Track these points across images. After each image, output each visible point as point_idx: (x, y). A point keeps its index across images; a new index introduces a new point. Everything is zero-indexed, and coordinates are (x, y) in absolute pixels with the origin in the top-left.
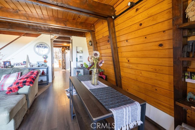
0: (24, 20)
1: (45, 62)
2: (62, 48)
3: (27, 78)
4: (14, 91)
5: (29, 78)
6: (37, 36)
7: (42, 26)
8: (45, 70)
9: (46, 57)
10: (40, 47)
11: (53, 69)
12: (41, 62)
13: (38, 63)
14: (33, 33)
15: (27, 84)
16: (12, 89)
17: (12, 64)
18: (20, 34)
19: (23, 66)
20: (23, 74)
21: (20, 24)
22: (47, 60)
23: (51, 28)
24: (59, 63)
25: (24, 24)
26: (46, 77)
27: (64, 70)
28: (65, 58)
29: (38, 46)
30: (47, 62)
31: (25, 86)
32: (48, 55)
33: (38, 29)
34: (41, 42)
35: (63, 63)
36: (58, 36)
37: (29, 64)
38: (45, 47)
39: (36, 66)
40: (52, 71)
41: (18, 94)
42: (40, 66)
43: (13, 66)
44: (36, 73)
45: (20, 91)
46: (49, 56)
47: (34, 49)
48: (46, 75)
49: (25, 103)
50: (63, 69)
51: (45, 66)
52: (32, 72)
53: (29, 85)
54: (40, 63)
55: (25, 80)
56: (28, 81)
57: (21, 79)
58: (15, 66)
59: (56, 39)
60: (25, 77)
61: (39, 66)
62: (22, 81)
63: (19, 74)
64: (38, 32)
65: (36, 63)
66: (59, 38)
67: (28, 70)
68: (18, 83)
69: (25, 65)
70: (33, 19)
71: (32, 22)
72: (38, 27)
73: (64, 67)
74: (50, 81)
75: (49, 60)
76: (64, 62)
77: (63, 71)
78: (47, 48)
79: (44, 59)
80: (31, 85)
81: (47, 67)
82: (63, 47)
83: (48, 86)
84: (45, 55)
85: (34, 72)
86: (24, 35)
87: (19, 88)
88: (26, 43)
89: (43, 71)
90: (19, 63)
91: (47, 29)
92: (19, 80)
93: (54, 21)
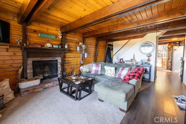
0: (136, 26)
1: (149, 60)
2: (169, 45)
3: (136, 73)
4: (127, 81)
5: (137, 73)
6: (142, 36)
7: (148, 26)
8: (148, 68)
9: (149, 56)
10: (145, 46)
11: (156, 68)
12: (145, 60)
13: (142, 61)
14: (140, 35)
15: (135, 77)
16: (126, 79)
17: (124, 61)
18: (129, 38)
19: (131, 63)
20: (132, 69)
21: (131, 30)
22: (151, 58)
23: (159, 24)
24: (162, 62)
25: (134, 30)
26: (148, 75)
27: (170, 71)
28: (172, 56)
29: (143, 46)
30: (150, 60)
31: (133, 79)
32: (151, 54)
33: (145, 30)
34: (147, 41)
35: (168, 62)
36: (165, 31)
37: (135, 61)
38: (150, 46)
39: (140, 64)
40: (155, 71)
41: (129, 84)
42: (144, 64)
43: (124, 62)
44: (142, 70)
45: (130, 82)
46: (154, 54)
47: (140, 49)
48: (148, 73)
49: (133, 93)
50: (167, 69)
51: (148, 64)
52: (139, 69)
53: (137, 79)
54: (143, 61)
55: (134, 74)
56: (137, 76)
57: (131, 73)
58: (126, 63)
59: (163, 35)
60: (134, 72)
61: (142, 64)
62: (132, 74)
63: (129, 68)
64: (144, 33)
65: (140, 61)
66: (167, 33)
67: (135, 66)
68: (129, 75)
69: (132, 62)
70: (143, 22)
71: (142, 25)
72: (145, 28)
73: (170, 68)
74: (152, 80)
75: (153, 58)
76: (170, 61)
77: (168, 72)
78: (152, 46)
79: (148, 58)
80: (139, 80)
81: (150, 66)
82: (170, 43)
83: (150, 84)
84: (149, 54)
85: (140, 69)
86: (132, 39)
87: (130, 79)
88: (133, 44)
89: (146, 68)
90: (128, 60)
91: (153, 27)
92: (130, 73)
93: (165, 15)
